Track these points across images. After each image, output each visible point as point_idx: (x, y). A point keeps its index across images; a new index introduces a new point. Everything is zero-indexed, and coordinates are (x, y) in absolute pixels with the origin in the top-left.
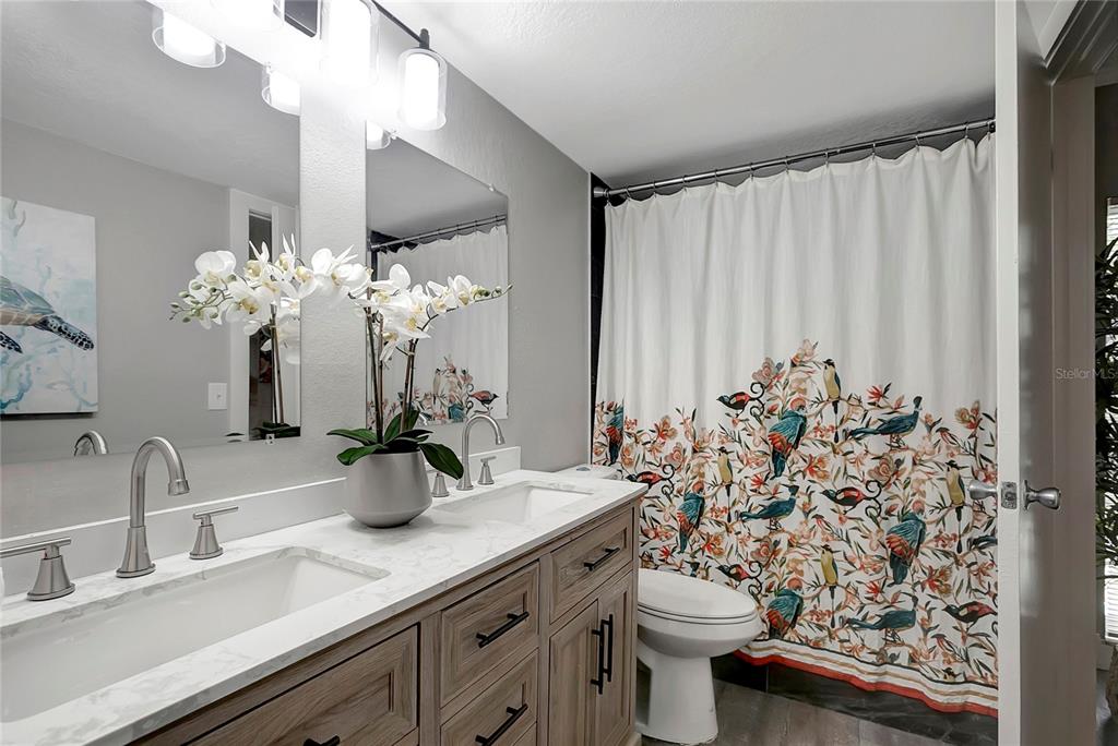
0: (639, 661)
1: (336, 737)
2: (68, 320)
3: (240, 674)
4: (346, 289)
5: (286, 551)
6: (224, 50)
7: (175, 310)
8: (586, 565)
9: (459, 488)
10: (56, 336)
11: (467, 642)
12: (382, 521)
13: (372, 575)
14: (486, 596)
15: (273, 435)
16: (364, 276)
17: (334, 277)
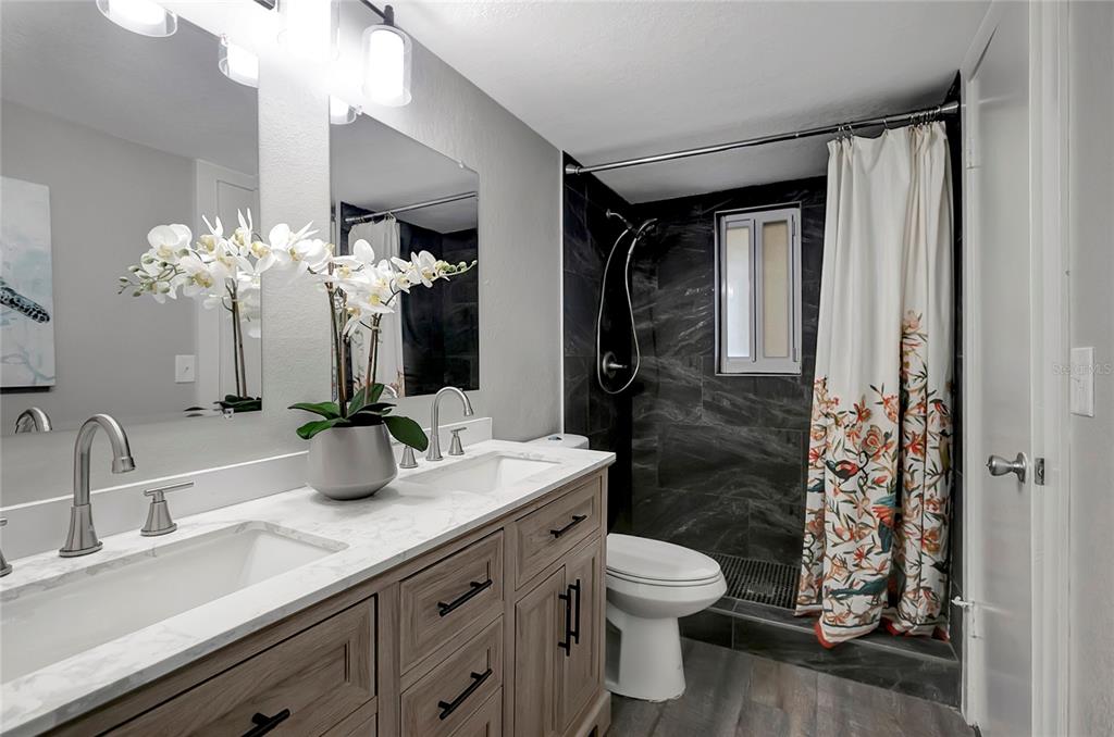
0: (607, 621)
1: (287, 711)
2: (19, 292)
3: (178, 655)
4: (304, 265)
5: (243, 526)
6: (176, 21)
7: (125, 284)
8: (552, 532)
9: (428, 458)
10: (8, 309)
11: (427, 612)
12: (347, 494)
13: (330, 548)
14: (448, 566)
15: (232, 410)
16: (324, 252)
17: (292, 253)
